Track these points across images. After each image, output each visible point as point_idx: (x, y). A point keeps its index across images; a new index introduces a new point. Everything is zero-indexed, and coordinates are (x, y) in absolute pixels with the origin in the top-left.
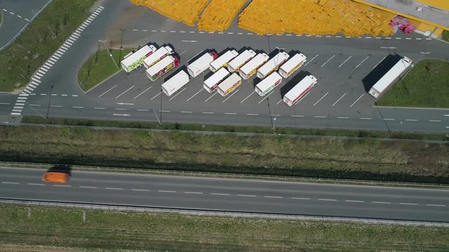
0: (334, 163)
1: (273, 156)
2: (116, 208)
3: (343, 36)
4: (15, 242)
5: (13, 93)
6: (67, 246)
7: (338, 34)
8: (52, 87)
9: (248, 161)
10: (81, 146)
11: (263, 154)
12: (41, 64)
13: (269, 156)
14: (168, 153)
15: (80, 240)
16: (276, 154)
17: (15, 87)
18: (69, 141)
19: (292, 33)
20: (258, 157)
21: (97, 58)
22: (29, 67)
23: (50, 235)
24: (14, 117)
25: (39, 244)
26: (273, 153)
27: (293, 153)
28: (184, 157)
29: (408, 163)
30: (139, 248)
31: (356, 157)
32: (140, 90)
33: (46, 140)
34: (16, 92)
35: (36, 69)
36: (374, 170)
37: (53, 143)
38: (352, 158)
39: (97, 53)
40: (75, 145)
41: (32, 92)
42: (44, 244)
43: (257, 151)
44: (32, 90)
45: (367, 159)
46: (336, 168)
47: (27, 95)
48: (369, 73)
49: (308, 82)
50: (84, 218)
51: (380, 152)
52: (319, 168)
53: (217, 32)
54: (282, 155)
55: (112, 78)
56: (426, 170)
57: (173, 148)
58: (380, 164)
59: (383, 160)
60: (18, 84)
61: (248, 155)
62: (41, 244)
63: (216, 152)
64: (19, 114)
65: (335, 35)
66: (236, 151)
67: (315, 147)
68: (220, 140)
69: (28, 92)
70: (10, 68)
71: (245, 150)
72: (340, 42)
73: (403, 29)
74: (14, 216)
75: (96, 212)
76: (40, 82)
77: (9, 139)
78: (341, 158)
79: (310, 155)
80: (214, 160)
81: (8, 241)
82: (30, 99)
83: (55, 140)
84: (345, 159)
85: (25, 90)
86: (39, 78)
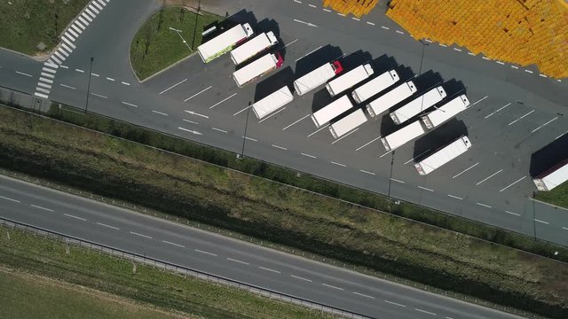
0: (450, 263)
1: (378, 238)
2: (174, 269)
3: (536, 72)
4: (51, 275)
5: (34, 58)
6: (112, 293)
7: (531, 67)
8: (92, 59)
9: (345, 238)
10: (133, 168)
11: (366, 231)
12: (75, 15)
13: (372, 237)
14: (246, 204)
15: (129, 289)
16: (383, 235)
17: (38, 50)
18: (116, 156)
19: (464, 48)
20: (360, 234)
21: (161, 22)
22: (57, 17)
23: (93, 276)
24: (39, 100)
25: (80, 284)
26: (379, 233)
27: (403, 239)
28: (265, 215)
29: (538, 283)
30: (195, 313)
31: (478, 260)
32: (219, 96)
33: (85, 148)
34: (39, 57)
35: (67, 22)
36: (494, 281)
37: (95, 155)
38: (474, 261)
39: (161, 11)
40: (125, 163)
41: (64, 63)
42: (85, 285)
43: (359, 226)
44: (64, 59)
45: (492, 266)
46: (449, 271)
47: (57, 67)
49: (458, 148)
50: (134, 270)
51: (511, 262)
52: (429, 267)
53: (350, 15)
54: (390, 238)
55: (181, 65)
56: (555, 296)
57: (253, 196)
58: (504, 276)
59: (510, 273)
60: (42, 46)
61: (346, 230)
62: (83, 285)
63: (307, 214)
64: (46, 97)
65: (525, 68)
66: (332, 220)
67: (432, 238)
68: (315, 201)
69: (57, 61)
70: (28, 15)
71: (345, 221)
72: (528, 81)
74: (49, 249)
75: (149, 267)
76: (74, 47)
77: (34, 134)
78: (460, 258)
79: (424, 246)
80: (303, 228)
81: (44, 273)
82: (59, 74)
83: (97, 150)
84: (465, 260)
85: (53, 57)
86: (74, 40)
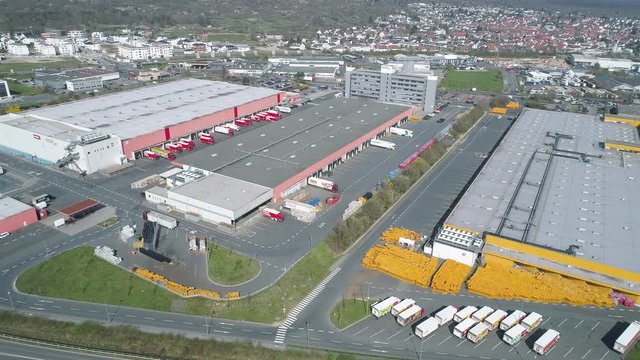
3: (570, 305)
5: (273, 325)
7: (564, 303)
8: (307, 323)
17: (274, 321)
21: (344, 305)
24: (278, 344)
34: (276, 324)
39: (343, 301)
44: (290, 324)
47: (286, 328)
48: (605, 333)
60: (276, 319)
64: (282, 342)
65: (561, 303)
69: (287, 325)
72: (567, 309)
73: (623, 302)
82: (288, 331)
85: (284, 324)
86: (295, 316)
